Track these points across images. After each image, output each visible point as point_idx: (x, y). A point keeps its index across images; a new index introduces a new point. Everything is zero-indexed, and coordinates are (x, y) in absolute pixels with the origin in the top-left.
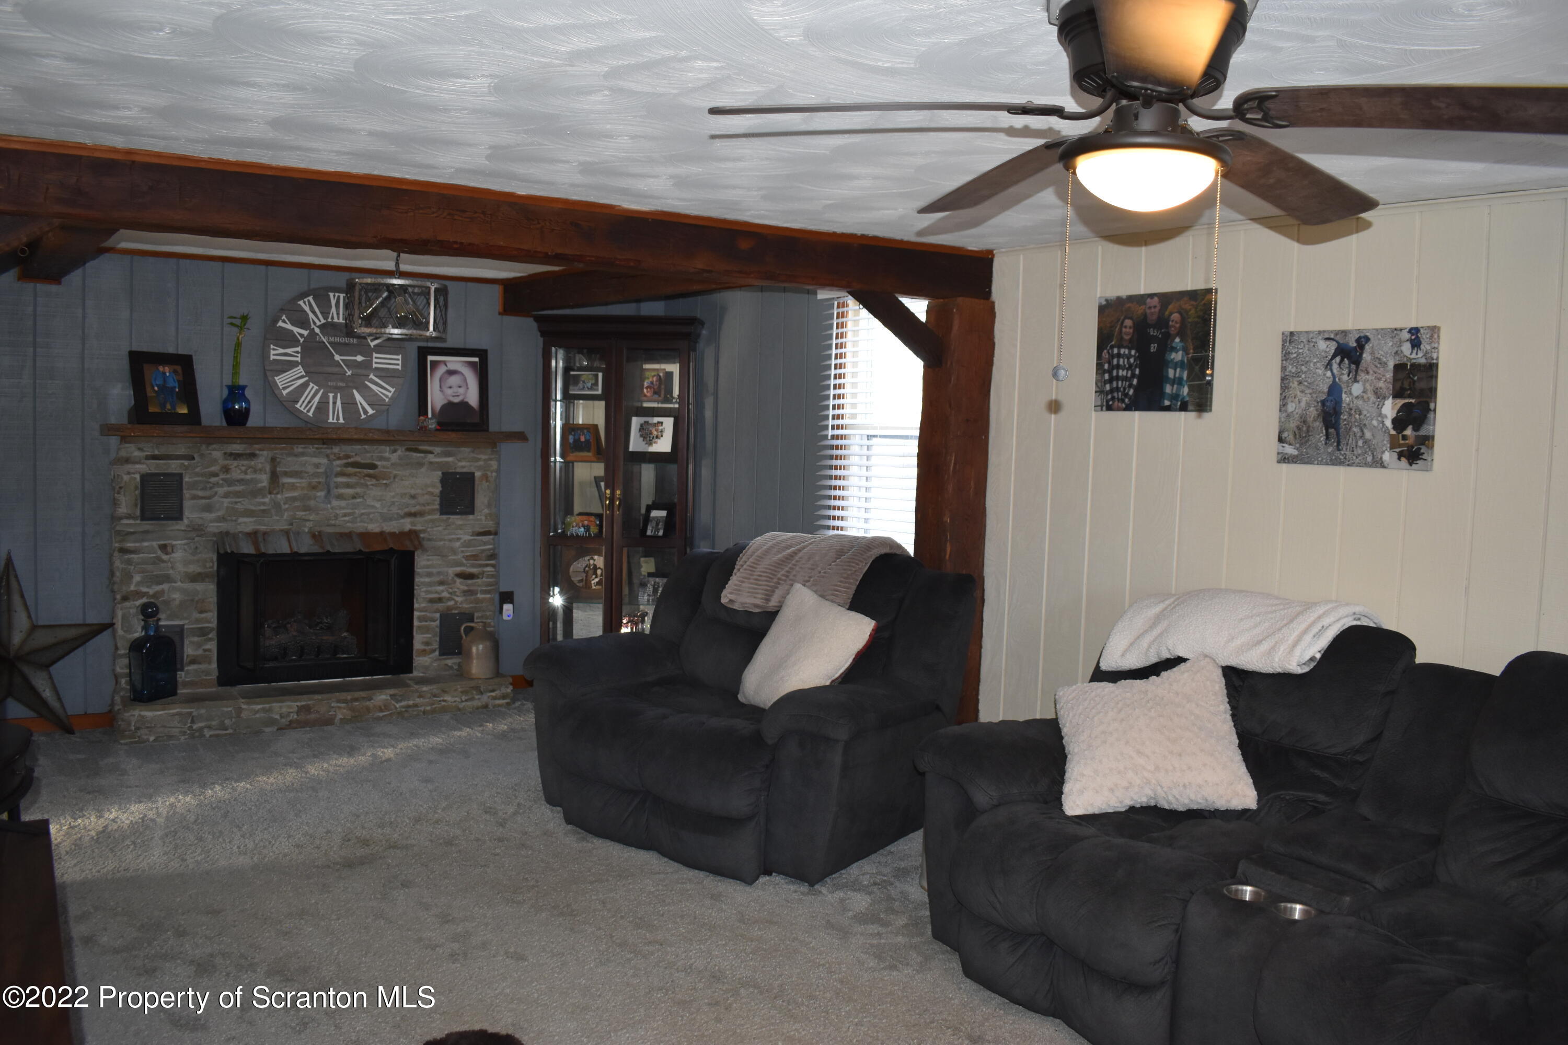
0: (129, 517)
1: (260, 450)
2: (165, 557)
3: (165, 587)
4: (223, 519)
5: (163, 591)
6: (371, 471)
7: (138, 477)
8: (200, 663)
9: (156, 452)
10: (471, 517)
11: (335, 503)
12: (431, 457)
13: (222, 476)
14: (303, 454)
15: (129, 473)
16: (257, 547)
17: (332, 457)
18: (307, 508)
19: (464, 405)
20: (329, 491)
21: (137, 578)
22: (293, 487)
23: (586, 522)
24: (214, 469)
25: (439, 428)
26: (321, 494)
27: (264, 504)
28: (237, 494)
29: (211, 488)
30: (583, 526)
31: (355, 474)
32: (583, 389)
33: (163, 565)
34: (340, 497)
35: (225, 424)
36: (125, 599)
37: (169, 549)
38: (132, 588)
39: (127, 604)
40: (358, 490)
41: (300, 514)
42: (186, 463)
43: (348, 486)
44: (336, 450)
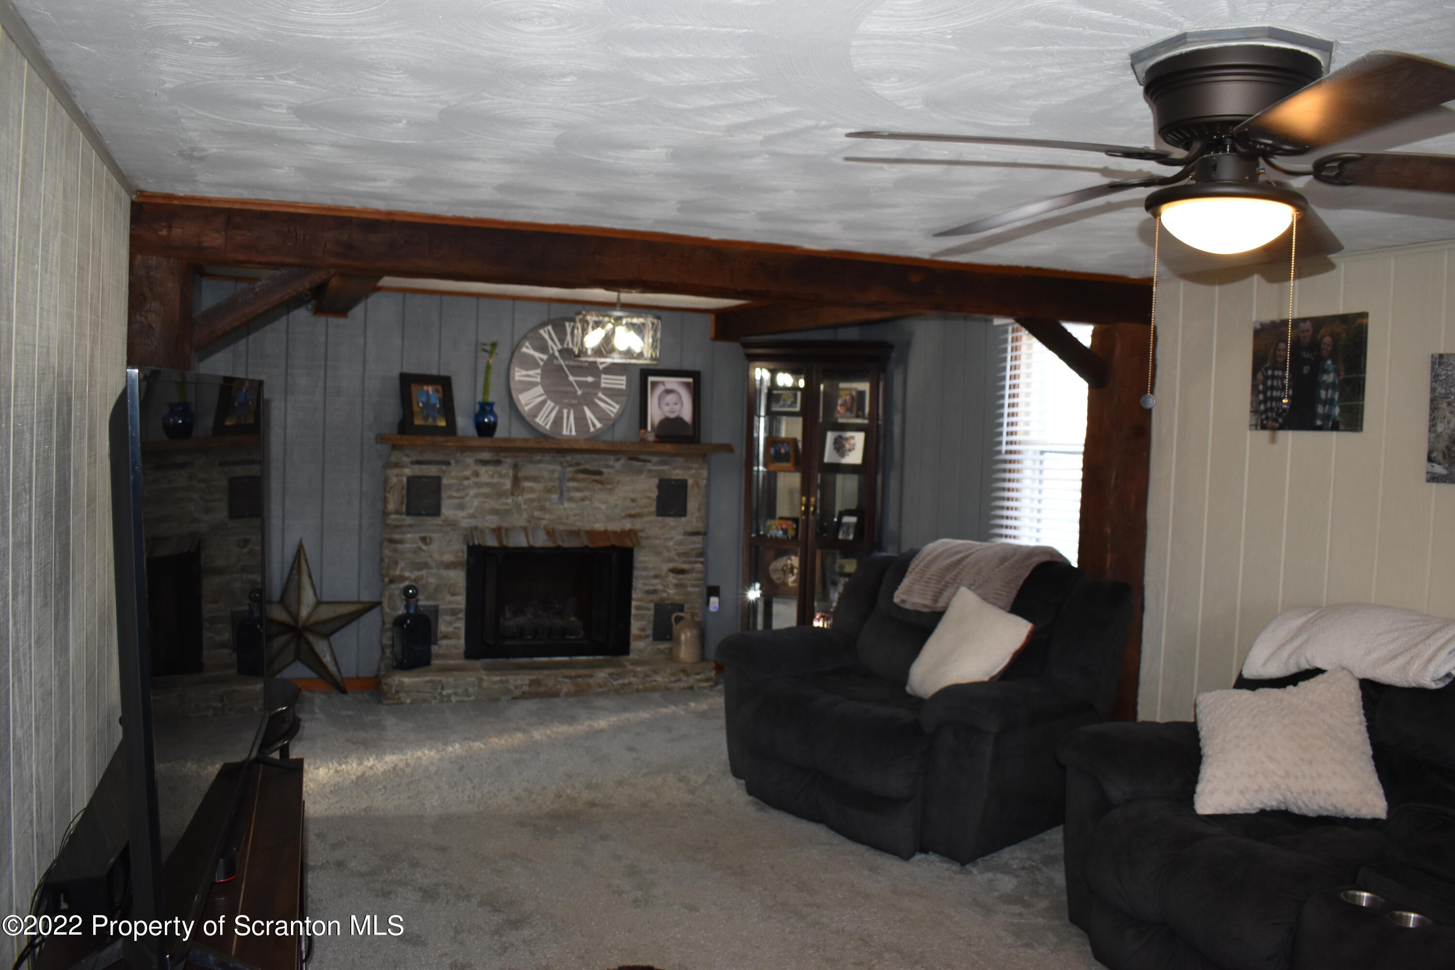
0: (397, 512)
1: (505, 457)
2: (424, 547)
3: (424, 572)
4: (472, 516)
5: (421, 577)
6: (598, 478)
7: (405, 480)
8: (450, 638)
9: (420, 458)
10: (683, 519)
11: (567, 505)
12: (649, 466)
13: (473, 479)
14: (540, 462)
15: (397, 476)
16: (500, 541)
17: (565, 464)
18: (543, 509)
19: (679, 420)
20: (562, 495)
21: (402, 565)
22: (532, 490)
23: (784, 526)
24: (467, 473)
25: (656, 440)
26: (555, 497)
27: (507, 504)
28: (486, 495)
29: (464, 490)
30: (782, 529)
31: (584, 480)
32: (783, 406)
33: (423, 554)
34: (571, 499)
35: (476, 434)
36: (392, 581)
37: (428, 540)
38: (398, 572)
39: (393, 586)
40: (587, 494)
41: (537, 514)
42: (444, 468)
43: (578, 490)
44: (569, 458)
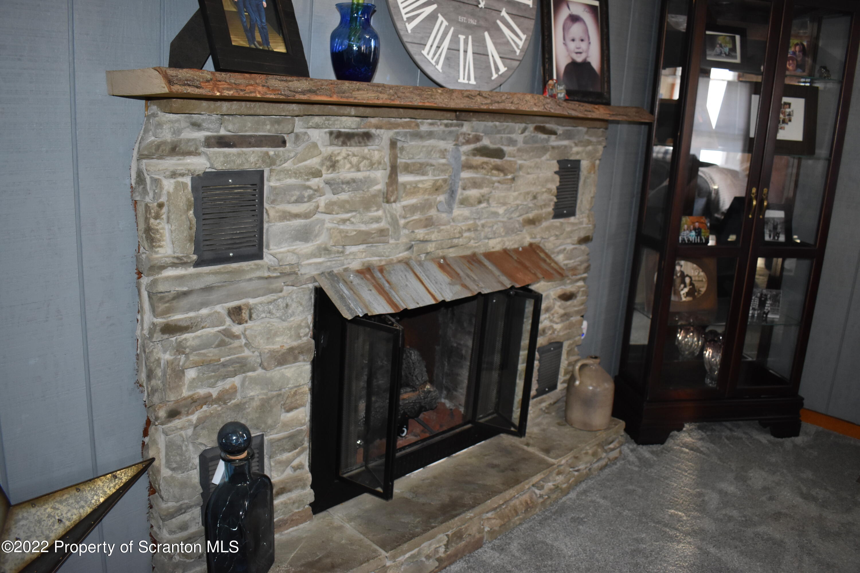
0: (179, 263)
1: (378, 127)
2: (237, 329)
3: (237, 380)
4: (325, 250)
5: (234, 390)
6: (497, 161)
7: (188, 180)
9: (223, 132)
11: (458, 211)
12: (553, 141)
13: (327, 175)
14: (430, 135)
15: (174, 175)
16: (391, 302)
17: (461, 139)
18: (429, 223)
19: (586, 65)
20: (452, 193)
21: (191, 374)
22: (414, 190)
23: (697, 224)
24: (314, 162)
25: (567, 98)
26: (441, 198)
27: (378, 220)
28: (343, 206)
29: (310, 198)
30: (695, 229)
31: (481, 166)
32: (720, 55)
33: (236, 343)
34: (464, 202)
35: (332, 76)
36: (173, 414)
37: (245, 315)
38: (185, 393)
39: (177, 423)
40: (485, 190)
41: (421, 233)
42: (272, 151)
43: (476, 184)
44: (466, 128)
